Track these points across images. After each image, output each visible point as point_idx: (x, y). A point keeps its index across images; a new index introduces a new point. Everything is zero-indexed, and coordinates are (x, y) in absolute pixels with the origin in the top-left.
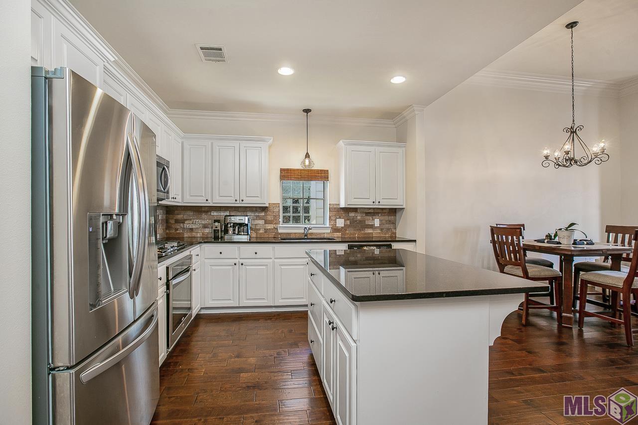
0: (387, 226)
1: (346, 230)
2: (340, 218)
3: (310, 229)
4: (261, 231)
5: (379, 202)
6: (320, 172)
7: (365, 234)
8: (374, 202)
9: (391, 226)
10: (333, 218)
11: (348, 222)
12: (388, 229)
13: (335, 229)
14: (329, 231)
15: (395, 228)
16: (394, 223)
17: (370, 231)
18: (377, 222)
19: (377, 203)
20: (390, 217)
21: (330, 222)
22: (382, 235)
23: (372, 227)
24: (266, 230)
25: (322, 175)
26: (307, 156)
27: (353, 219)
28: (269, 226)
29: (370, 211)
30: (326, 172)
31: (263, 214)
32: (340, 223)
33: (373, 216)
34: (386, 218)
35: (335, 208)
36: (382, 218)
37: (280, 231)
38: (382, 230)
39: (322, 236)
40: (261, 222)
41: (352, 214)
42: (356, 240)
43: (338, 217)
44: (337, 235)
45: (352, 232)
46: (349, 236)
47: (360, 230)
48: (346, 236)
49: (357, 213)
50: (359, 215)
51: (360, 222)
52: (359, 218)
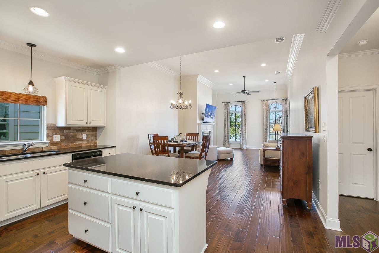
0: (91, 138)
1: (61, 143)
2: (56, 134)
3: (31, 145)
5: (90, 123)
6: (38, 98)
7: (77, 145)
8: (86, 123)
9: (94, 138)
10: (50, 135)
11: (63, 137)
12: (92, 140)
13: (52, 143)
14: (47, 145)
15: (97, 140)
16: (96, 136)
17: (80, 142)
18: (85, 136)
19: (88, 124)
20: (93, 132)
21: (47, 138)
22: (88, 145)
23: (81, 139)
25: (42, 101)
26: (31, 83)
27: (67, 135)
29: (80, 129)
30: (45, 98)
32: (57, 138)
33: (82, 132)
34: (91, 133)
35: (52, 127)
36: (88, 133)
38: (88, 141)
39: (40, 150)
41: (66, 131)
42: (70, 150)
43: (55, 134)
44: (54, 147)
45: (66, 144)
46: (64, 147)
47: (72, 142)
48: (62, 148)
49: (70, 131)
50: (72, 132)
51: (73, 136)
52: (72, 134)
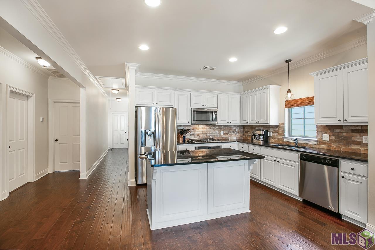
1: (331, 144)
2: (326, 133)
4: (276, 139)
10: (320, 133)
11: (333, 138)
13: (321, 142)
14: (316, 143)
17: (357, 147)
21: (317, 136)
23: (359, 143)
24: (278, 139)
26: (289, 91)
27: (338, 135)
28: (280, 137)
29: (357, 128)
30: (313, 98)
31: (277, 129)
32: (326, 137)
33: (361, 133)
35: (322, 126)
37: (285, 140)
40: (276, 134)
41: (337, 131)
42: (341, 153)
43: (324, 132)
44: (323, 146)
45: (337, 146)
46: (334, 149)
47: (345, 145)
48: (331, 149)
49: (342, 130)
50: (344, 132)
51: (346, 138)
52: (344, 134)
